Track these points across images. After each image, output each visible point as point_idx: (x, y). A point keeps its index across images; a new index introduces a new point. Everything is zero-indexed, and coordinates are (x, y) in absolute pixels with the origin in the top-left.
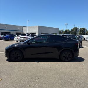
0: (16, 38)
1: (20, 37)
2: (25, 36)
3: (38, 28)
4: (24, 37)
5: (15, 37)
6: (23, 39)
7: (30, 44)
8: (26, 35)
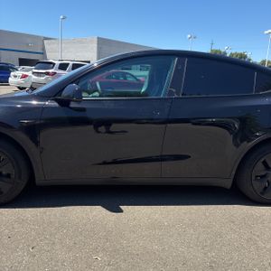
0: (15, 76)
1: (29, 74)
2: (51, 71)
3: (96, 45)
4: (48, 74)
5: (12, 74)
6: (42, 79)
7: (73, 105)
8: (54, 64)
